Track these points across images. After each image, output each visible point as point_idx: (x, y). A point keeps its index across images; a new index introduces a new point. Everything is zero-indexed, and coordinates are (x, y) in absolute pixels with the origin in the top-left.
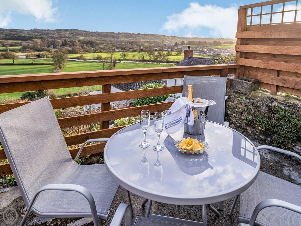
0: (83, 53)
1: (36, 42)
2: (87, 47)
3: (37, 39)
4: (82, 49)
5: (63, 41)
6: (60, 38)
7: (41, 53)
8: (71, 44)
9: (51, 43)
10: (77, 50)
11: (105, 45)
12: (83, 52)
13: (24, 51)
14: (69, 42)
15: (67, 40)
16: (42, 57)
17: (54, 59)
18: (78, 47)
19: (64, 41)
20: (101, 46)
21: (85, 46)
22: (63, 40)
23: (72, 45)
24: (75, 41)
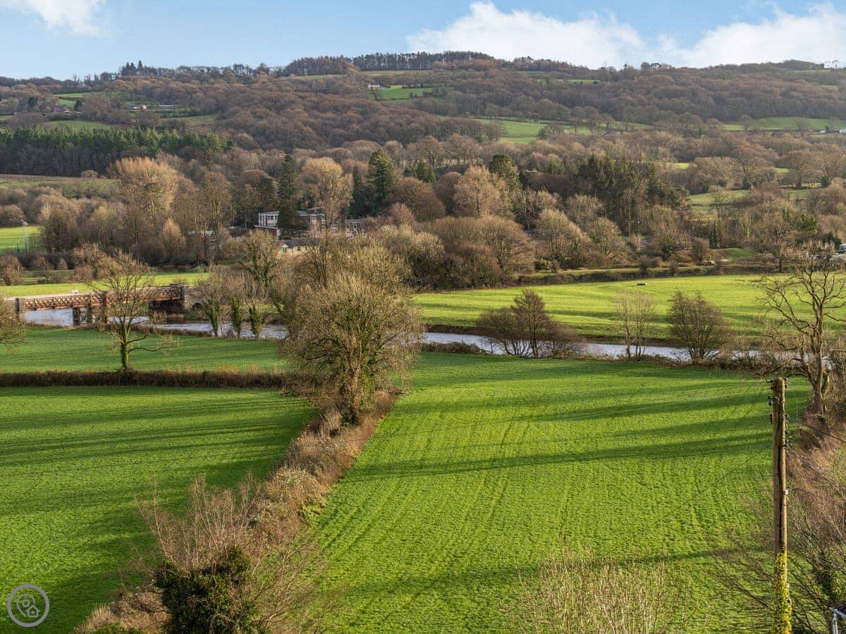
0: (540, 274)
1: (148, 187)
2: (573, 219)
3: (152, 155)
4: (524, 237)
5: (356, 172)
6: (336, 142)
7: (190, 280)
8: (427, 189)
9: (263, 184)
10: (481, 246)
11: (740, 195)
12: (538, 267)
13: (54, 263)
14: (407, 173)
15: (387, 159)
16: (198, 320)
17: (292, 333)
18: (487, 218)
19: (364, 166)
20: (702, 207)
21: (551, 214)
22: (361, 156)
23: (442, 207)
24: (462, 170)
